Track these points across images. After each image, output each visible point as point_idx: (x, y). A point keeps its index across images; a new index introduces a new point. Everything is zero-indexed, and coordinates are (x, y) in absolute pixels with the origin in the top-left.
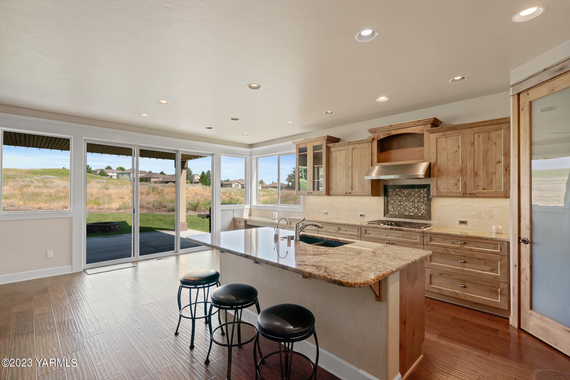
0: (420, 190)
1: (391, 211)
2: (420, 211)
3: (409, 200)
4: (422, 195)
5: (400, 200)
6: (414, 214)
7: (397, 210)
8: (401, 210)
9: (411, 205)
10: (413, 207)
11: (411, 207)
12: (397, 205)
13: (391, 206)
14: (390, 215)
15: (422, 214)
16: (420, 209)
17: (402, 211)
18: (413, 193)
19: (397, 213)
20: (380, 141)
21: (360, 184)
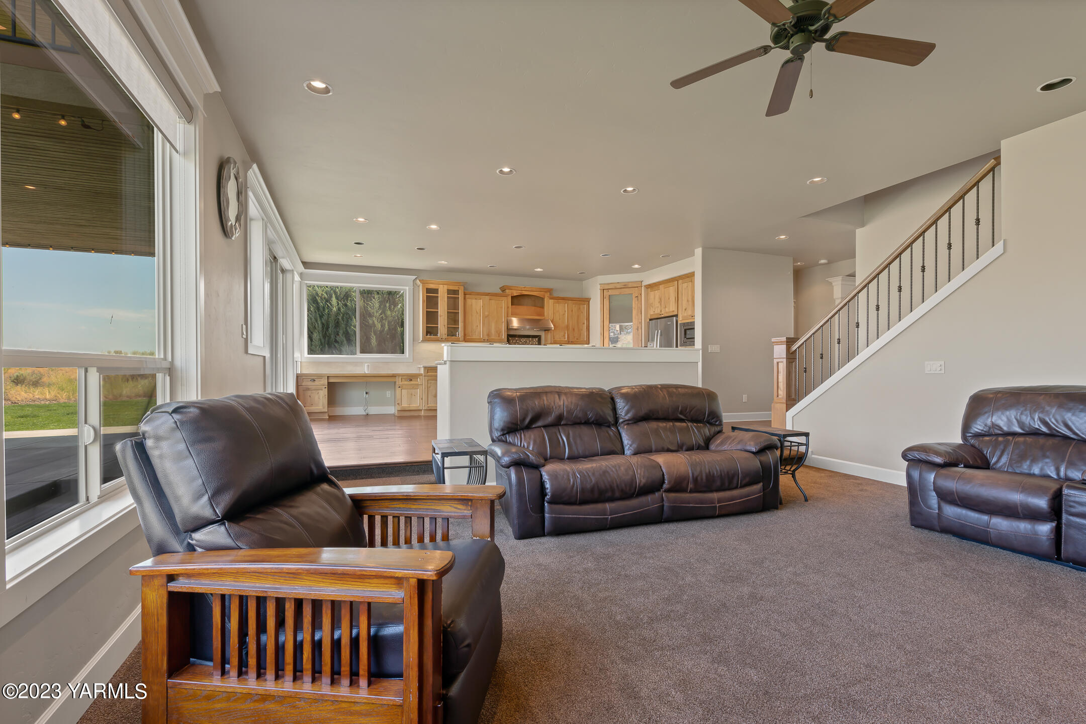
0: (533, 339)
18: (528, 341)
20: (513, 297)
21: (496, 332)
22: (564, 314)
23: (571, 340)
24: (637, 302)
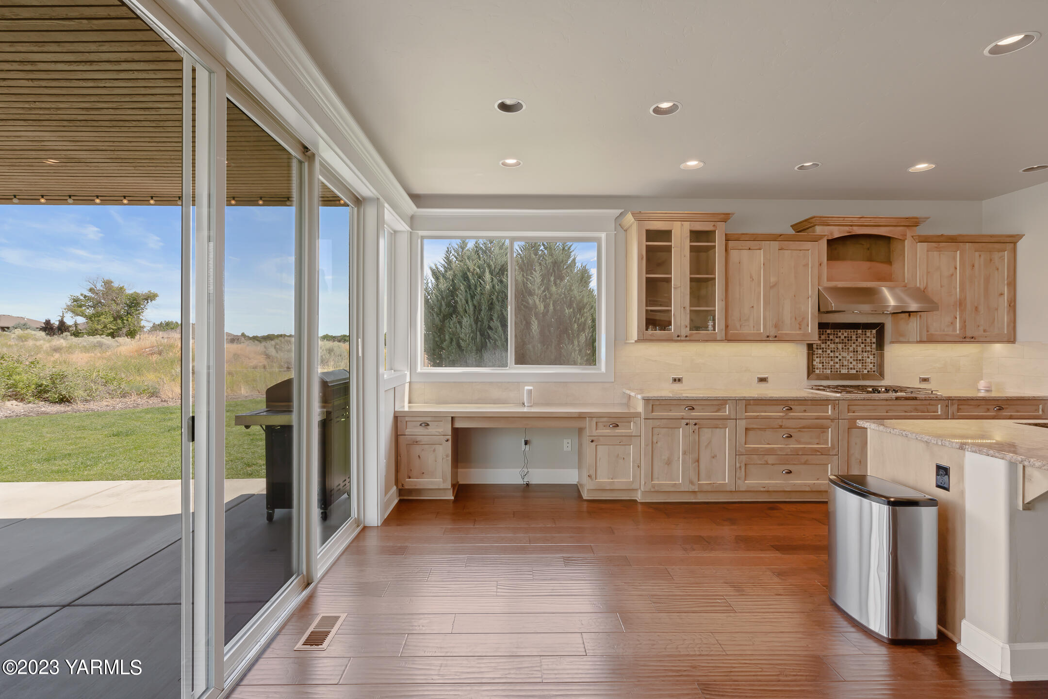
0: (865, 332)
1: (817, 369)
2: (866, 366)
3: (848, 349)
4: (868, 340)
5: (834, 348)
6: (857, 371)
7: (828, 365)
8: (835, 366)
9: (851, 357)
10: (854, 360)
11: (852, 361)
12: (829, 357)
13: (818, 360)
14: (817, 374)
15: (868, 371)
16: (866, 363)
18: (854, 337)
19: (829, 371)
21: (794, 319)
23: (969, 334)
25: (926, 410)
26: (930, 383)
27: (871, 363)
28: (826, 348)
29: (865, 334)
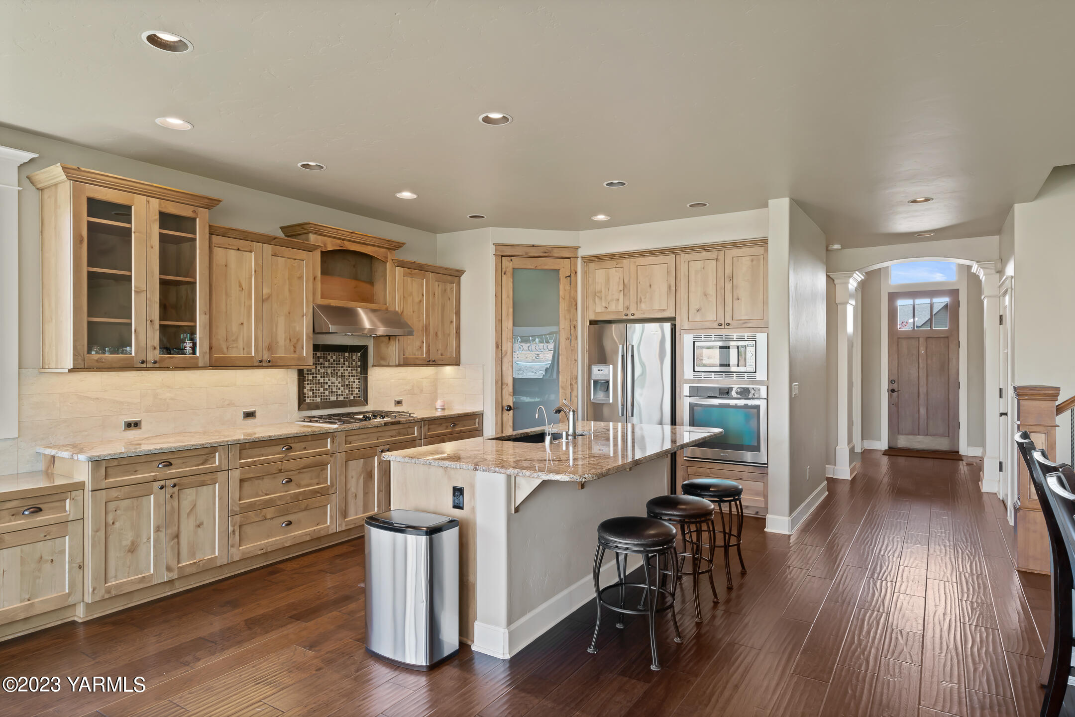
0: (352, 355)
1: (308, 398)
2: (352, 391)
3: (337, 373)
4: (354, 364)
5: (324, 373)
6: (344, 398)
7: (319, 393)
8: (324, 393)
9: (339, 383)
10: (342, 386)
11: (340, 387)
12: (319, 384)
13: (308, 387)
14: (308, 404)
15: (354, 397)
16: (352, 388)
17: (326, 394)
18: (342, 360)
19: (319, 400)
20: (325, 254)
21: (288, 341)
22: (420, 301)
23: (432, 358)
24: (568, 287)
25: (406, 433)
26: (402, 405)
27: (357, 388)
28: (316, 373)
29: (352, 357)
